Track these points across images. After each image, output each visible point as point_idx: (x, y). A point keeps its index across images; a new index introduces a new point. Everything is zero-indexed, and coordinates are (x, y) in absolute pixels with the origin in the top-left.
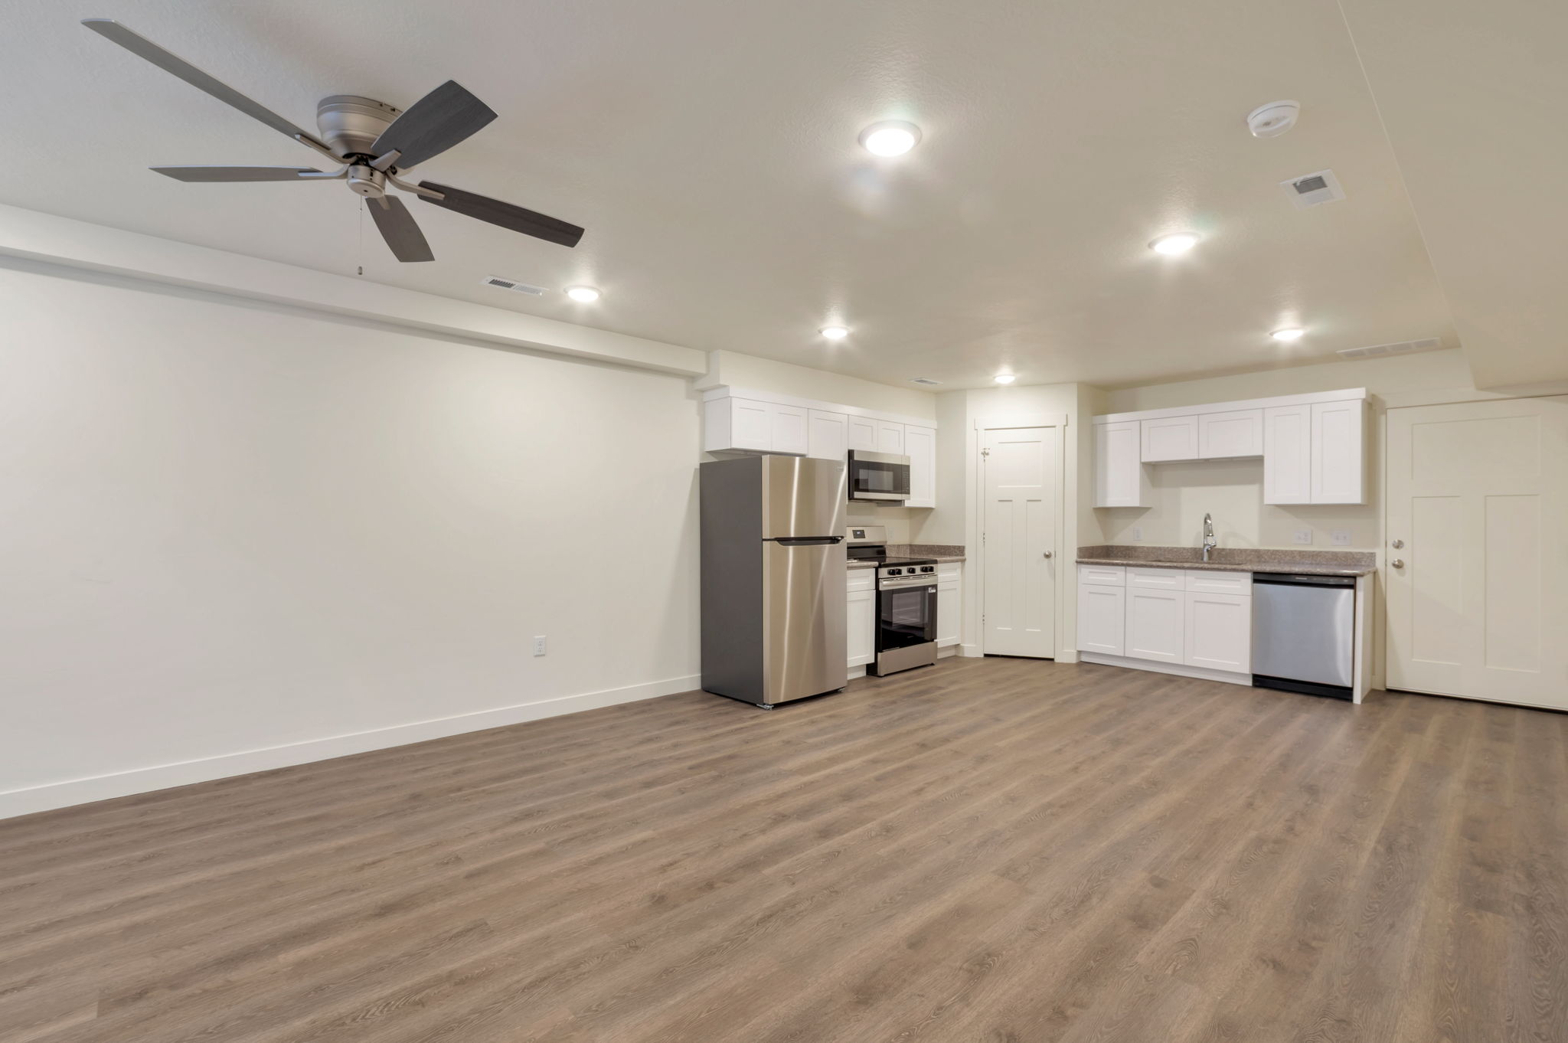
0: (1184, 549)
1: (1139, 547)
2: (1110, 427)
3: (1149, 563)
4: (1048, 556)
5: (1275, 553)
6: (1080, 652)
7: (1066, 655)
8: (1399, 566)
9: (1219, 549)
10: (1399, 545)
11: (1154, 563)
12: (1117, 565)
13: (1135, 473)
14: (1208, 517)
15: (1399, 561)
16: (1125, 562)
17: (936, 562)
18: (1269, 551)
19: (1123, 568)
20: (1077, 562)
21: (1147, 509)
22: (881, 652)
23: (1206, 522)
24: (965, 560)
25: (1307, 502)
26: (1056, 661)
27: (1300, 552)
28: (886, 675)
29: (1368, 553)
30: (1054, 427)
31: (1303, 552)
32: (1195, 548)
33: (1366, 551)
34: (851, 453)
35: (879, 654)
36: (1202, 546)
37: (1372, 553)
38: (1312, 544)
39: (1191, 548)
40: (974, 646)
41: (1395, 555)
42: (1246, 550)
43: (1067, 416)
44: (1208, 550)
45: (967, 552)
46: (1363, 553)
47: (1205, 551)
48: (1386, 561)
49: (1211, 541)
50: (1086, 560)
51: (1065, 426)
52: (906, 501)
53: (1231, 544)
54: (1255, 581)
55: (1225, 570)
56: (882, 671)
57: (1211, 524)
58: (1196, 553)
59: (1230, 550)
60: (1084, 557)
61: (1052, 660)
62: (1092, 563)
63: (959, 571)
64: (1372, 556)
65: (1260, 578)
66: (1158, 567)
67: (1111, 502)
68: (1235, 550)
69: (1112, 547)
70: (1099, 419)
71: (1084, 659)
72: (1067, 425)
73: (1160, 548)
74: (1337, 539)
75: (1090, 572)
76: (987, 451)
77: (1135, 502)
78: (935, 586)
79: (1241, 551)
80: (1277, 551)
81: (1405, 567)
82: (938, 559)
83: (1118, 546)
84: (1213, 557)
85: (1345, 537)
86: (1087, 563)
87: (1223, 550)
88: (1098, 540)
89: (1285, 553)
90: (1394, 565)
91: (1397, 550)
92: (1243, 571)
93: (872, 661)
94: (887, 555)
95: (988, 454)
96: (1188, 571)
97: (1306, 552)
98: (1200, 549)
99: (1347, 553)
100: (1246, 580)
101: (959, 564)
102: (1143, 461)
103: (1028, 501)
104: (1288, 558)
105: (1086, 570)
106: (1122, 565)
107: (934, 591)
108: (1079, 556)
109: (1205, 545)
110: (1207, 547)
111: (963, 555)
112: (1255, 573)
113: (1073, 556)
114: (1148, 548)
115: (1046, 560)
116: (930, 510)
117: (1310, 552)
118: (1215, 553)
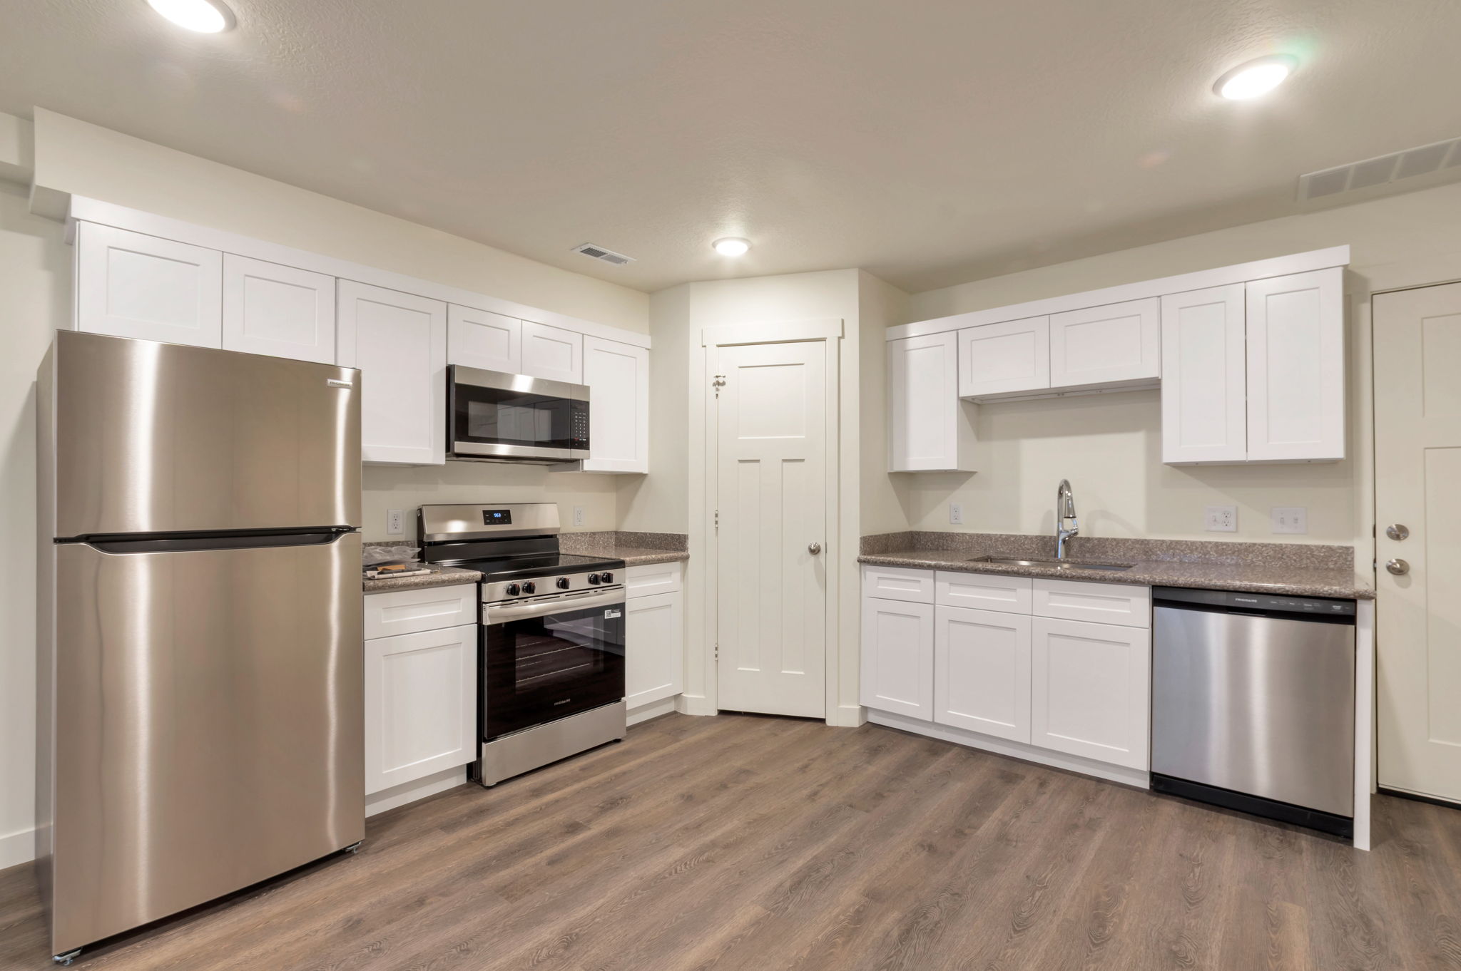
0: (1026, 537)
1: (957, 534)
2: (911, 344)
3: (972, 564)
4: (815, 551)
5: (1173, 546)
6: (865, 709)
7: (843, 716)
8: (1399, 570)
9: (1081, 538)
10: (1399, 533)
11: (980, 565)
12: (921, 567)
13: (950, 414)
14: (1065, 486)
15: (1399, 561)
16: (933, 563)
17: (620, 564)
18: (1163, 541)
19: (931, 572)
20: (859, 561)
21: (971, 474)
22: (486, 741)
23: (1060, 494)
24: (687, 558)
25: (1237, 455)
26: (829, 723)
27: (1217, 544)
28: (500, 784)
29: (1342, 548)
30: (823, 340)
31: (1222, 544)
32: (1045, 537)
33: (1335, 543)
34: (450, 371)
35: (484, 745)
36: (1055, 534)
37: (1347, 548)
38: (1237, 531)
39: (1037, 537)
40: (703, 697)
41: (1391, 551)
42: (1127, 540)
43: (843, 321)
44: (1064, 541)
45: (691, 544)
46: (1330, 548)
47: (1060, 542)
48: (1375, 561)
49: (1068, 525)
50: (873, 558)
51: (839, 338)
52: (585, 462)
53: (1101, 530)
54: (1157, 602)
55: (1103, 580)
56: (490, 777)
57: (1071, 498)
58: (1045, 544)
59: (1099, 539)
60: (872, 553)
61: (823, 721)
62: (883, 564)
63: (677, 576)
64: (1348, 553)
65: (1165, 597)
66: (986, 572)
67: (917, 461)
68: (1107, 539)
69: (918, 533)
70: (894, 331)
71: (873, 718)
72: (843, 337)
73: (989, 537)
74: (1282, 521)
75: (879, 578)
76: (721, 380)
77: (951, 464)
78: (621, 607)
79: (1118, 542)
80: (1177, 542)
81: (1410, 573)
82: (627, 559)
83: (926, 533)
84: (1072, 552)
85: (1296, 520)
86: (875, 563)
87: (1088, 539)
88: (898, 524)
89: (1191, 546)
90: (1391, 569)
91: (1396, 542)
92: (1135, 582)
93: (473, 758)
94: (562, 551)
95: (724, 384)
96: (1036, 581)
97: (1226, 544)
98: (1051, 537)
99: (1301, 547)
100: (1141, 600)
101: (678, 564)
102: (962, 395)
103: (784, 461)
104: (1196, 555)
105: (873, 574)
106: (929, 567)
107: (618, 615)
108: (864, 552)
109: (1059, 532)
110: (1062, 536)
111: (684, 548)
112: (1156, 588)
113: (854, 550)
114: (971, 536)
115: (812, 558)
116: (639, 477)
117: (1234, 544)
118: (1075, 545)
